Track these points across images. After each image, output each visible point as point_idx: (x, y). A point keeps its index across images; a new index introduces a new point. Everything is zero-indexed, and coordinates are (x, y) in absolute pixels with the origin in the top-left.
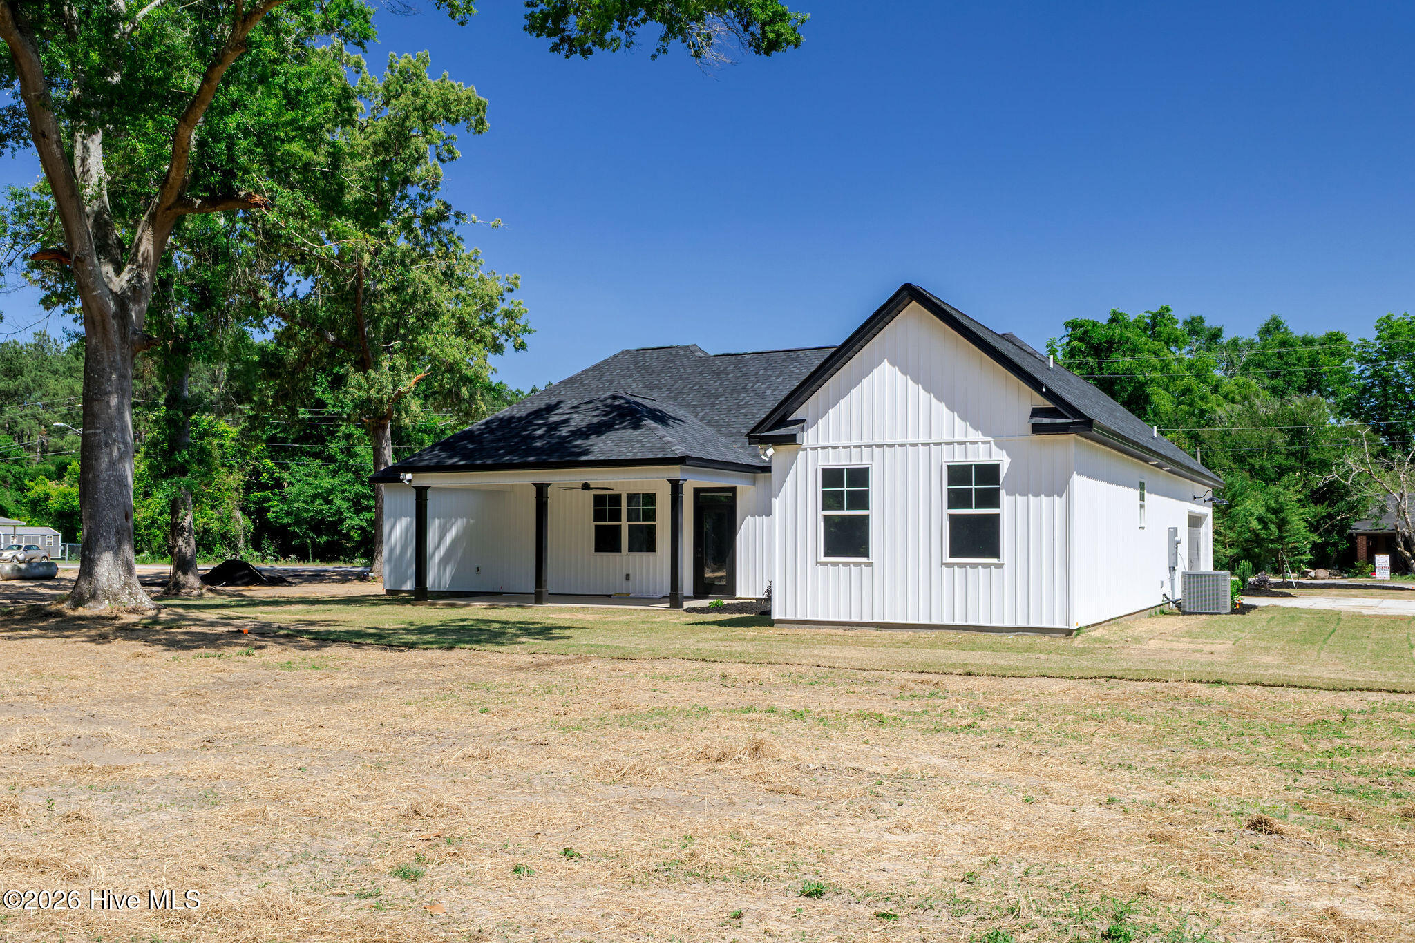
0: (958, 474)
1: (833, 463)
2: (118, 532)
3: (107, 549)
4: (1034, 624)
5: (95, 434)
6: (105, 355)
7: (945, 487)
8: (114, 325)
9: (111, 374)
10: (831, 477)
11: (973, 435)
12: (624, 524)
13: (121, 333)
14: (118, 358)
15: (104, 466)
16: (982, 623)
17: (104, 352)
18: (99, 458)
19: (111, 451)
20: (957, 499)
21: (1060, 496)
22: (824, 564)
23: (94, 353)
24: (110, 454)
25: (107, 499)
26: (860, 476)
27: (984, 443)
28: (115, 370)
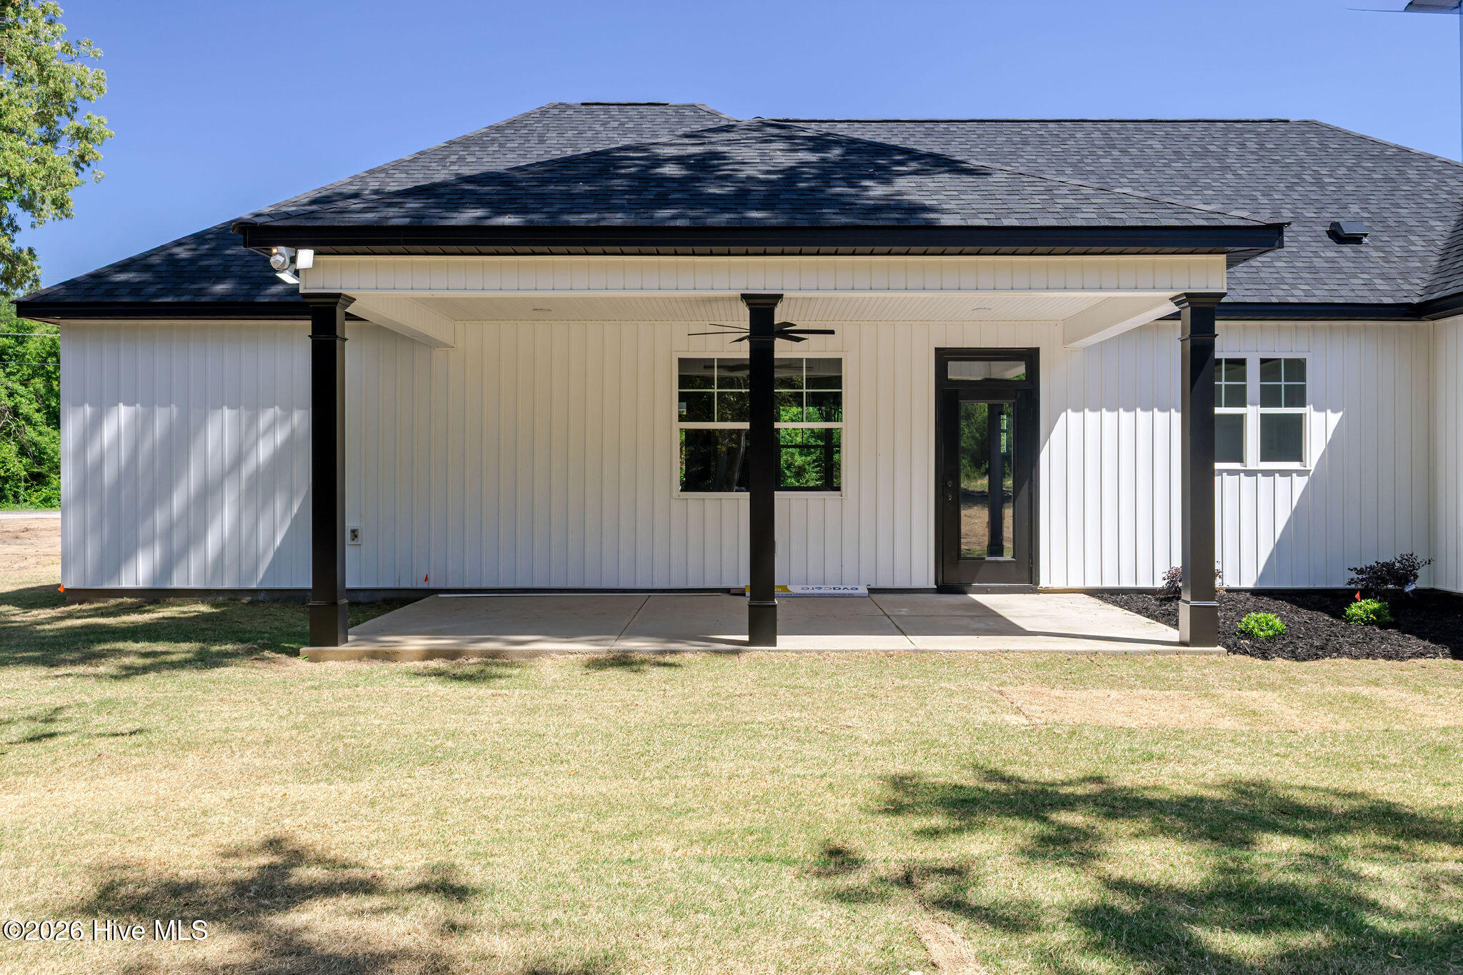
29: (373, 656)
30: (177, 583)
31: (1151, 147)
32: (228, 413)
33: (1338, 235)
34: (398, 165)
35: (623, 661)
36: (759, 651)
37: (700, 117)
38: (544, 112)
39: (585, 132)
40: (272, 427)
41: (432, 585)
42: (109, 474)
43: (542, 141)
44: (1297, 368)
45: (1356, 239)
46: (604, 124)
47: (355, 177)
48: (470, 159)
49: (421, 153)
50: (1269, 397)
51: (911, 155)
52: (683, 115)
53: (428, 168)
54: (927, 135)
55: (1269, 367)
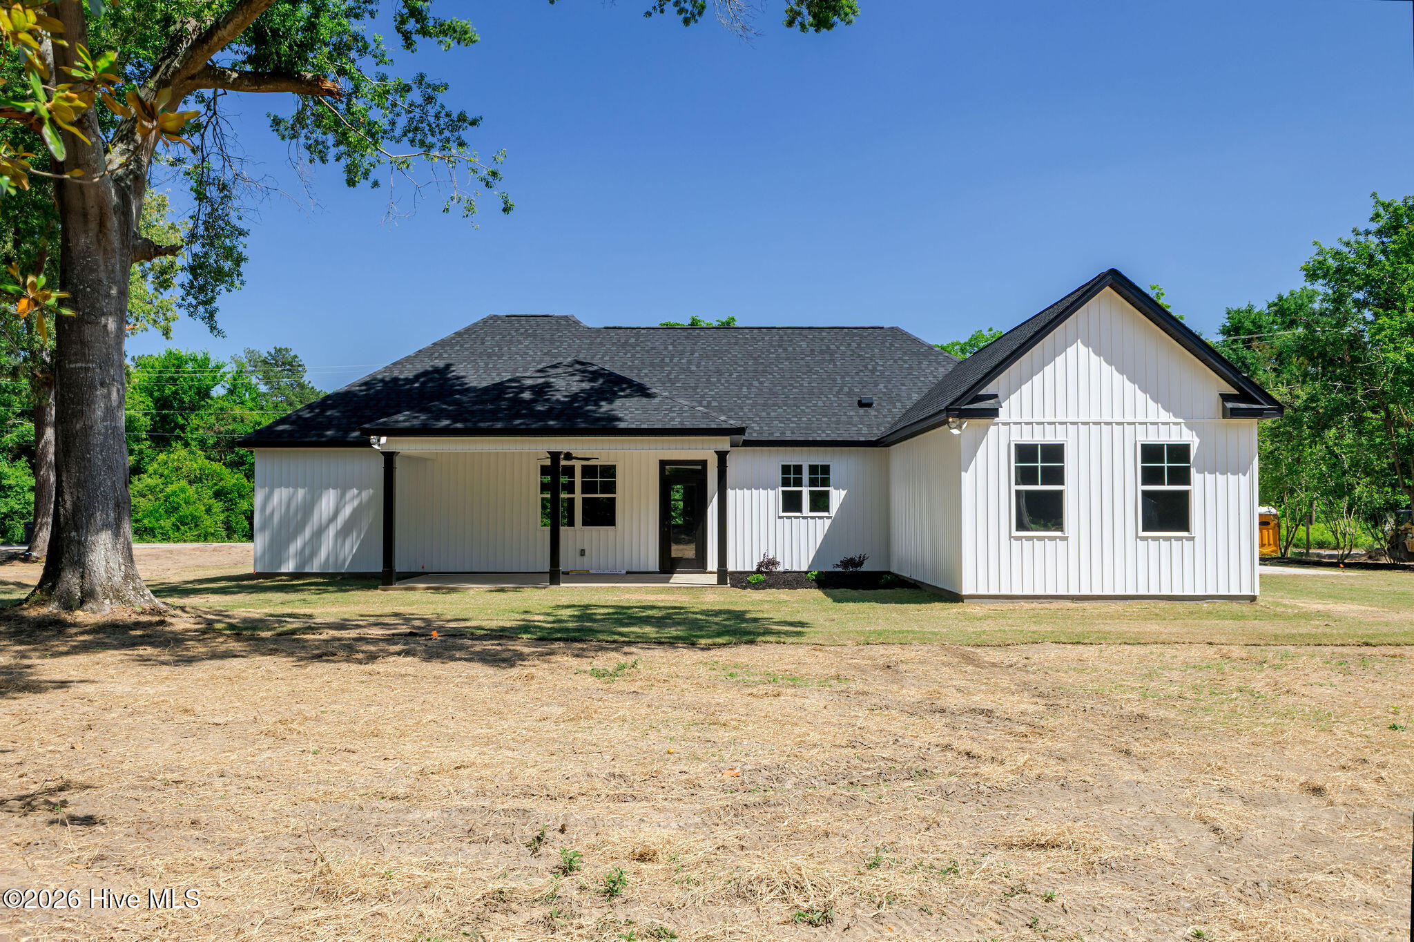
0: (1151, 453)
1: (1027, 439)
2: (117, 505)
3: (105, 526)
4: (1223, 592)
5: (87, 369)
6: (101, 262)
7: (1139, 465)
8: (114, 222)
9: (110, 288)
10: (1025, 452)
11: (1165, 416)
12: (578, 496)
13: (122, 235)
14: (118, 267)
15: (99, 413)
16: (1175, 593)
17: (100, 258)
18: (93, 402)
19: (109, 393)
20: (1150, 476)
21: (1245, 475)
22: (1017, 538)
23: (84, 258)
24: (108, 396)
25: (104, 460)
26: (1055, 452)
27: (1175, 424)
28: (115, 283)
29: (407, 589)
30: (307, 570)
31: (800, 346)
32: (332, 492)
33: (862, 404)
34: (408, 359)
35: (502, 590)
36: (554, 587)
37: (569, 325)
38: (485, 321)
39: (505, 336)
40: (353, 499)
41: (426, 570)
42: (276, 518)
43: (483, 343)
44: (826, 469)
45: (869, 405)
46: (517, 330)
47: (386, 367)
48: (445, 355)
49: (420, 351)
50: (813, 483)
51: (630, 383)
52: (560, 324)
53: (423, 361)
54: (687, 338)
55: (813, 469)
